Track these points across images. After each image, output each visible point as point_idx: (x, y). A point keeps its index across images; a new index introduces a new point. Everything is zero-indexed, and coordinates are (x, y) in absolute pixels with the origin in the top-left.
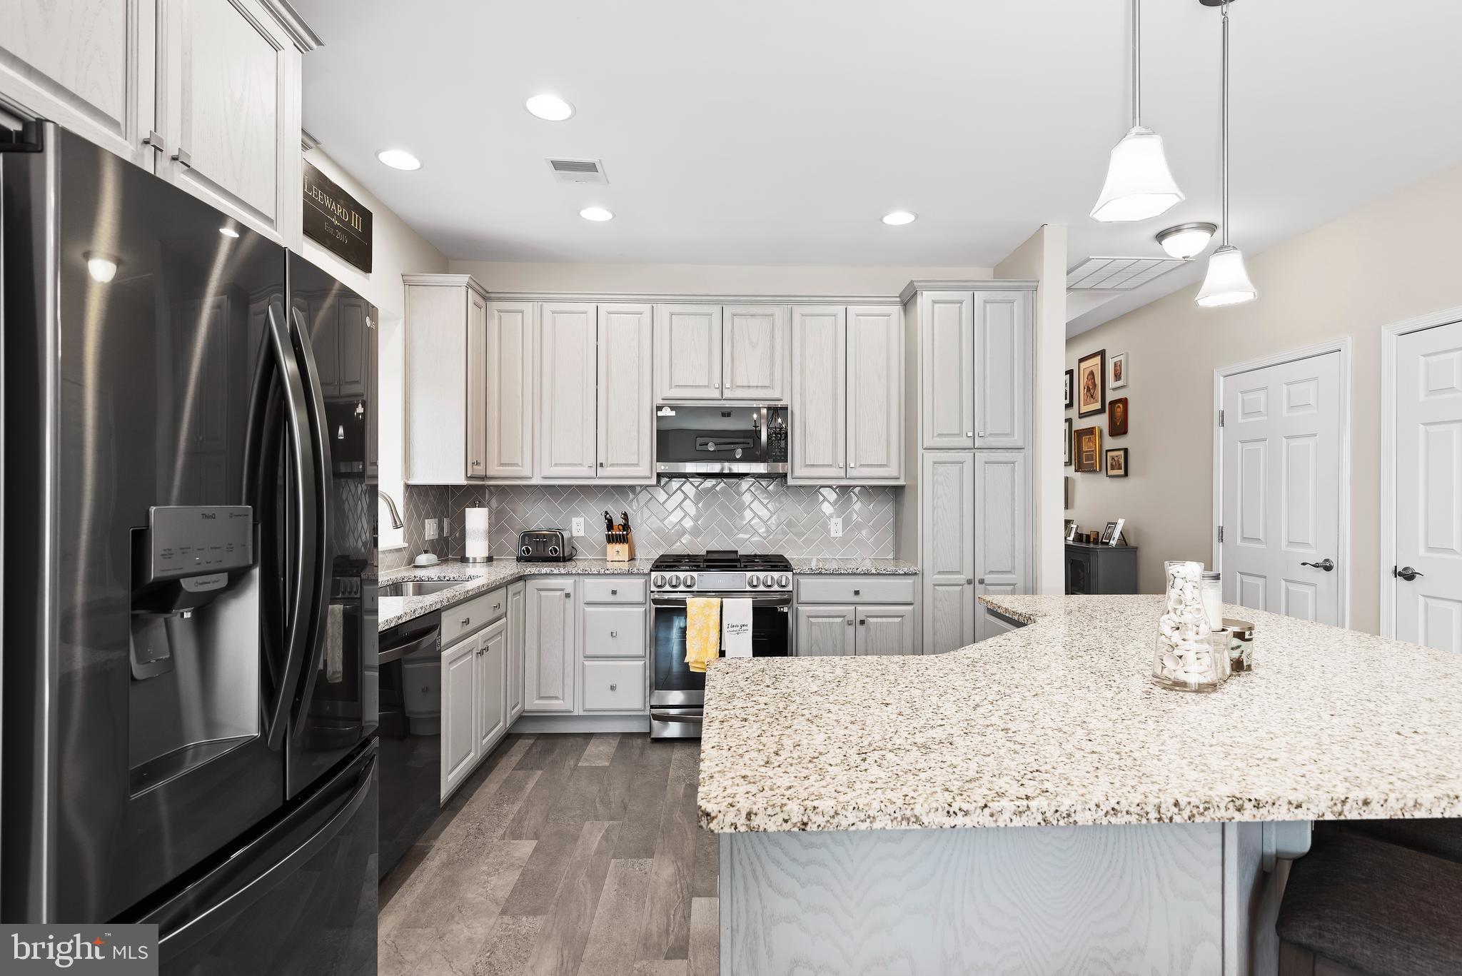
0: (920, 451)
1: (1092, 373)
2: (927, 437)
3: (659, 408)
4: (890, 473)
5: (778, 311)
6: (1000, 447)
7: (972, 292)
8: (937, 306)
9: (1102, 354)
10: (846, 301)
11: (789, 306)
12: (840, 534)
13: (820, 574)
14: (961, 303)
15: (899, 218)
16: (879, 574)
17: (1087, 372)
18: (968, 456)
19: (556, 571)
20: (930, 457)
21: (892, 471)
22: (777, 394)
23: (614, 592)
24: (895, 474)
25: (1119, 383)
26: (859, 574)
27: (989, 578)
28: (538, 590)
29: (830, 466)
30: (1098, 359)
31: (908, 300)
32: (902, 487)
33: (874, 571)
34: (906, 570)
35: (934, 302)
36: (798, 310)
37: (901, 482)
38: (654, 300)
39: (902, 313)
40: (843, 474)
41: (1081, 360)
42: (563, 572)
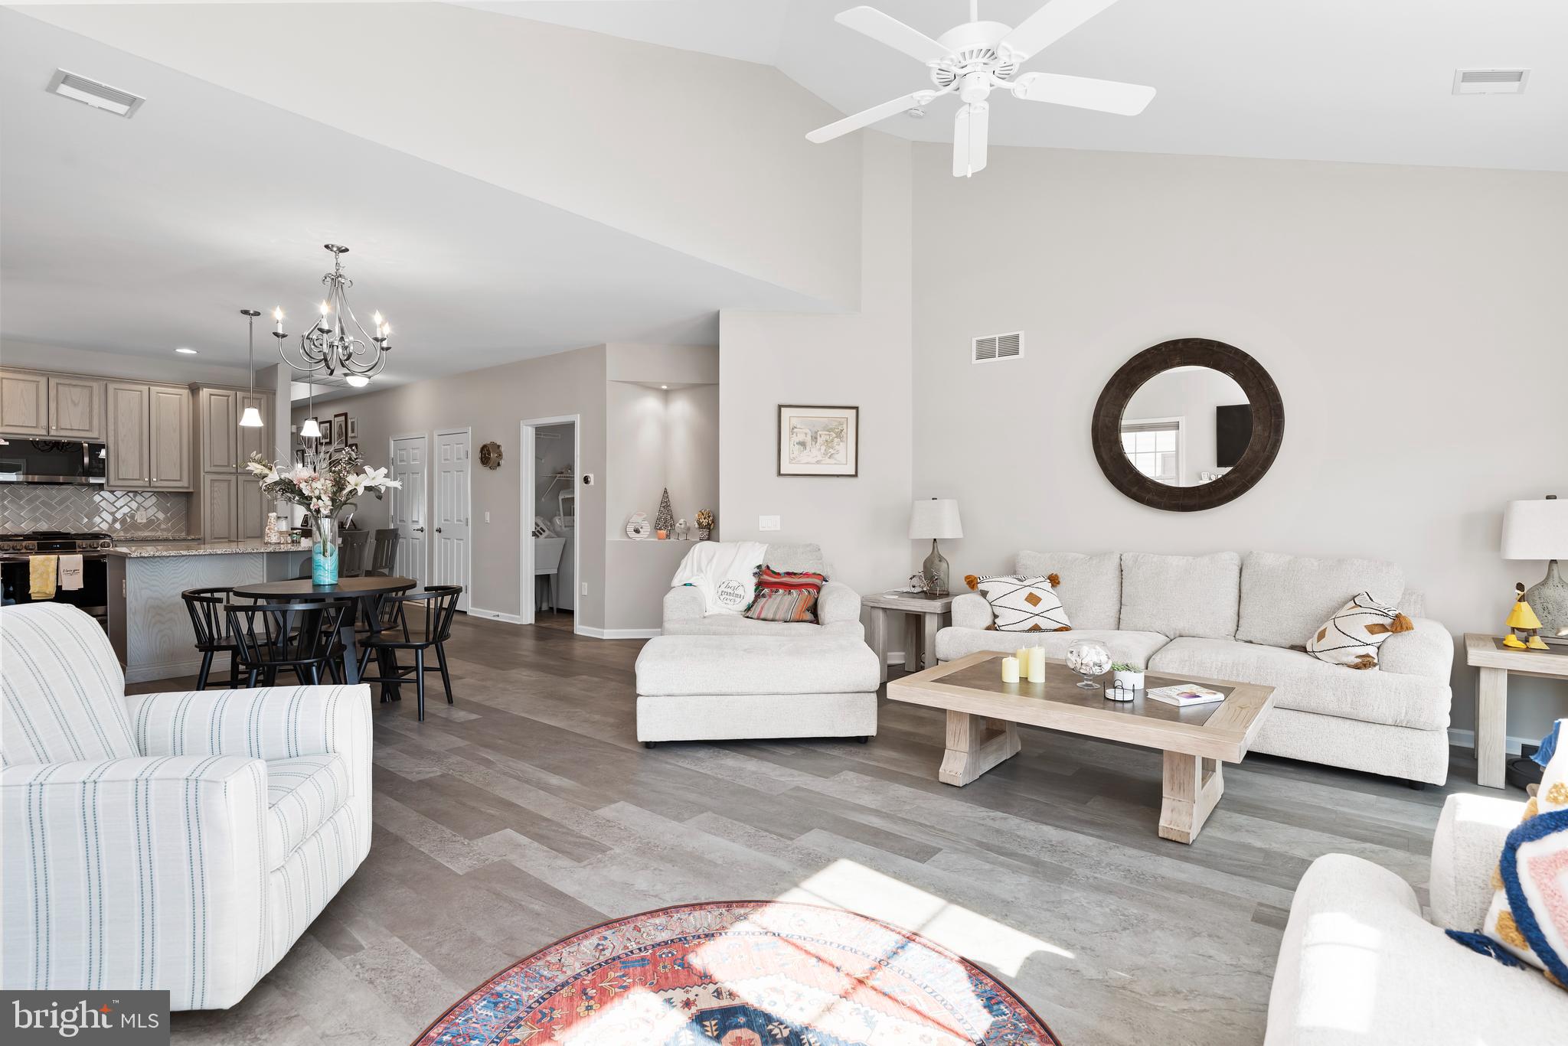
0: (202, 474)
1: (341, 425)
2: (206, 465)
4: (184, 484)
5: (95, 385)
7: (235, 392)
8: (212, 397)
9: (346, 415)
10: (150, 383)
11: (105, 383)
13: (133, 540)
14: (229, 396)
15: (186, 351)
17: (339, 424)
18: (233, 478)
20: (208, 478)
21: (185, 483)
22: (95, 435)
24: (186, 485)
25: (353, 435)
29: (139, 480)
30: (343, 418)
31: (194, 389)
32: (192, 492)
33: (171, 538)
35: (211, 395)
36: (111, 387)
37: (191, 490)
39: (190, 395)
40: (147, 484)
41: (336, 416)
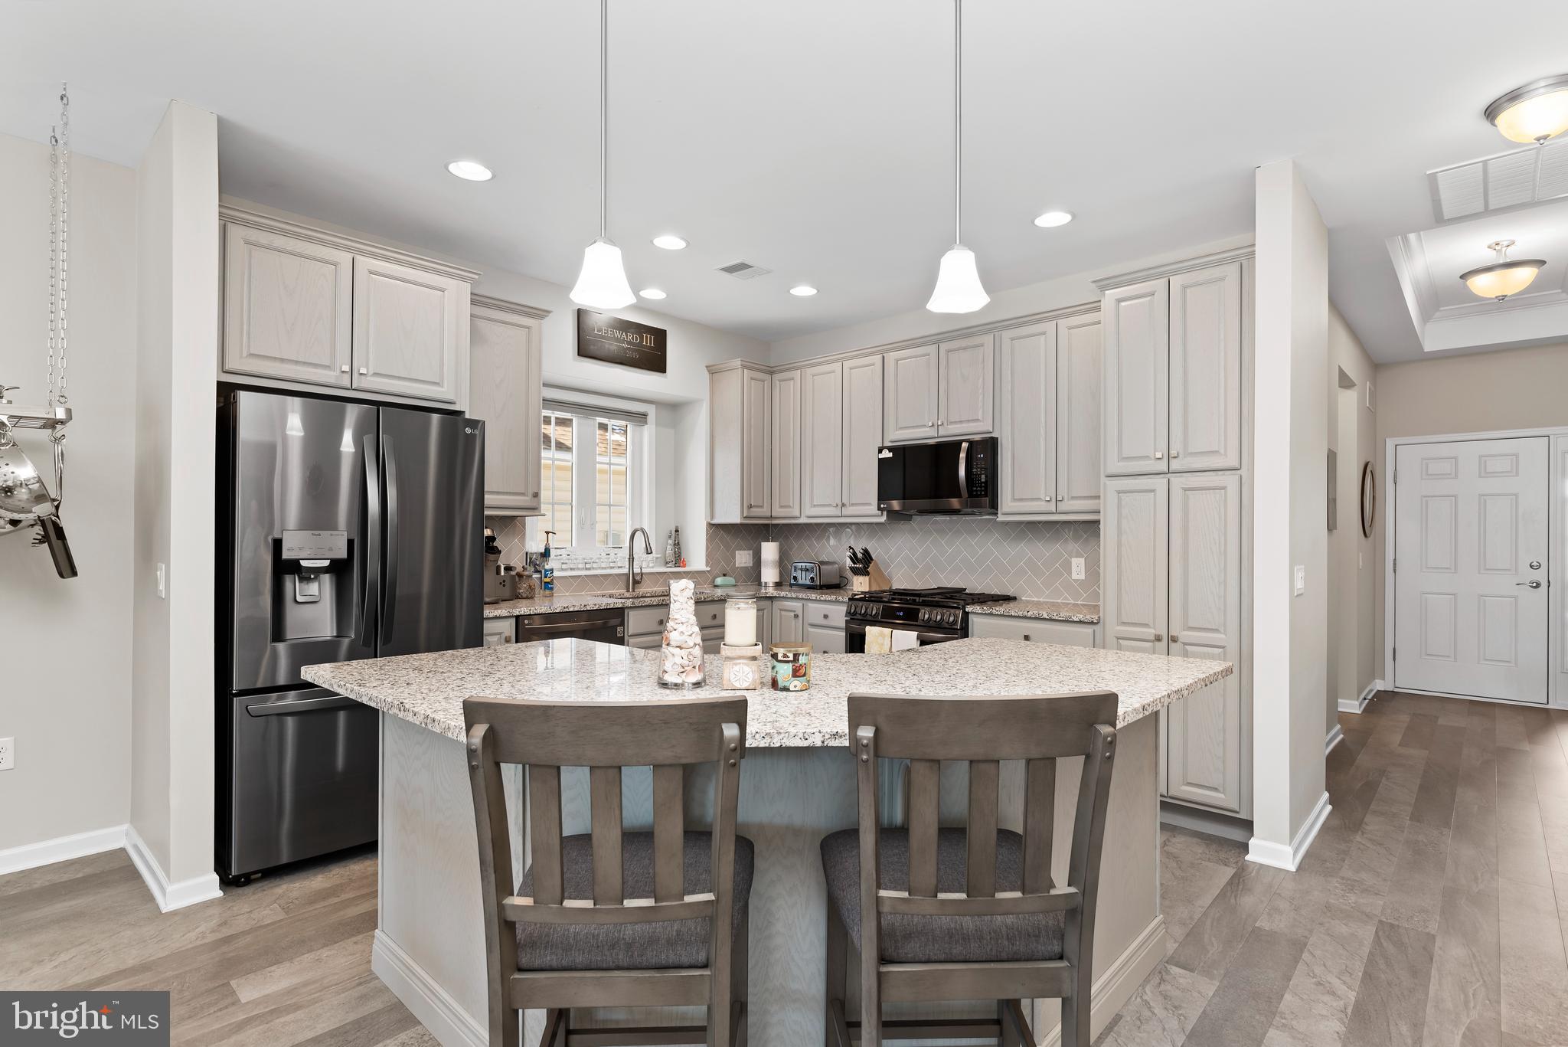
2: (1110, 462)
3: (880, 451)
5: (988, 339)
6: (1206, 469)
7: (1167, 278)
8: (1120, 305)
10: (1055, 316)
12: (1082, 577)
13: (991, 614)
14: (1153, 294)
15: (1053, 219)
16: (1051, 620)
18: (1160, 483)
19: (789, 596)
20: (1112, 485)
22: (988, 425)
23: (826, 617)
26: (1030, 618)
27: (1184, 635)
28: (781, 610)
29: (1039, 499)
33: (1045, 616)
34: (1081, 617)
35: (1117, 301)
36: (1007, 335)
38: (884, 350)
40: (1053, 508)
42: (794, 596)
